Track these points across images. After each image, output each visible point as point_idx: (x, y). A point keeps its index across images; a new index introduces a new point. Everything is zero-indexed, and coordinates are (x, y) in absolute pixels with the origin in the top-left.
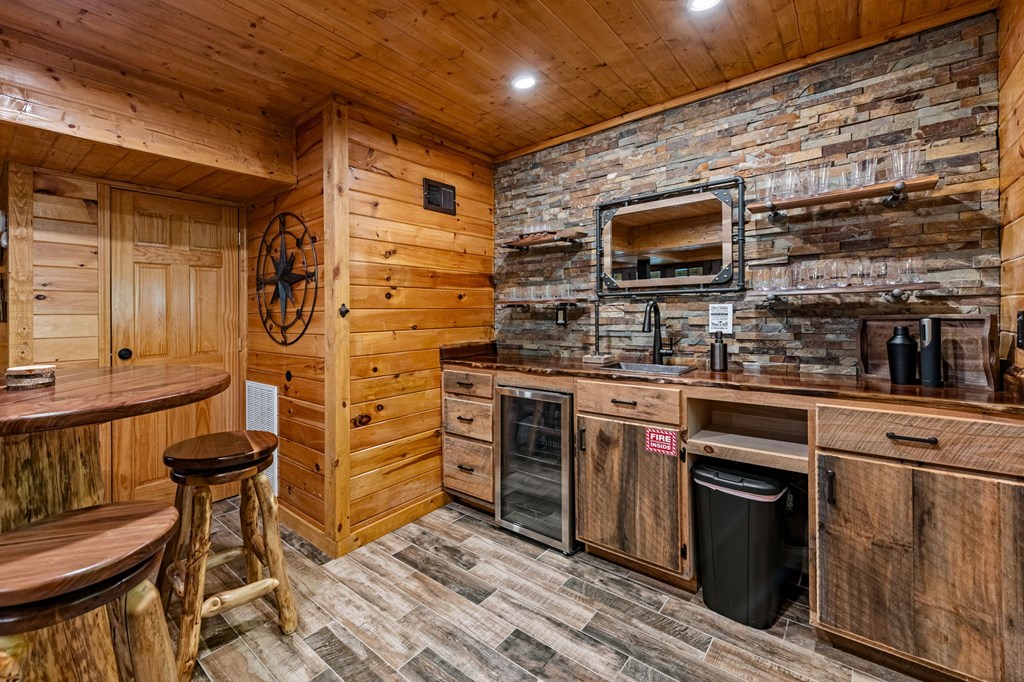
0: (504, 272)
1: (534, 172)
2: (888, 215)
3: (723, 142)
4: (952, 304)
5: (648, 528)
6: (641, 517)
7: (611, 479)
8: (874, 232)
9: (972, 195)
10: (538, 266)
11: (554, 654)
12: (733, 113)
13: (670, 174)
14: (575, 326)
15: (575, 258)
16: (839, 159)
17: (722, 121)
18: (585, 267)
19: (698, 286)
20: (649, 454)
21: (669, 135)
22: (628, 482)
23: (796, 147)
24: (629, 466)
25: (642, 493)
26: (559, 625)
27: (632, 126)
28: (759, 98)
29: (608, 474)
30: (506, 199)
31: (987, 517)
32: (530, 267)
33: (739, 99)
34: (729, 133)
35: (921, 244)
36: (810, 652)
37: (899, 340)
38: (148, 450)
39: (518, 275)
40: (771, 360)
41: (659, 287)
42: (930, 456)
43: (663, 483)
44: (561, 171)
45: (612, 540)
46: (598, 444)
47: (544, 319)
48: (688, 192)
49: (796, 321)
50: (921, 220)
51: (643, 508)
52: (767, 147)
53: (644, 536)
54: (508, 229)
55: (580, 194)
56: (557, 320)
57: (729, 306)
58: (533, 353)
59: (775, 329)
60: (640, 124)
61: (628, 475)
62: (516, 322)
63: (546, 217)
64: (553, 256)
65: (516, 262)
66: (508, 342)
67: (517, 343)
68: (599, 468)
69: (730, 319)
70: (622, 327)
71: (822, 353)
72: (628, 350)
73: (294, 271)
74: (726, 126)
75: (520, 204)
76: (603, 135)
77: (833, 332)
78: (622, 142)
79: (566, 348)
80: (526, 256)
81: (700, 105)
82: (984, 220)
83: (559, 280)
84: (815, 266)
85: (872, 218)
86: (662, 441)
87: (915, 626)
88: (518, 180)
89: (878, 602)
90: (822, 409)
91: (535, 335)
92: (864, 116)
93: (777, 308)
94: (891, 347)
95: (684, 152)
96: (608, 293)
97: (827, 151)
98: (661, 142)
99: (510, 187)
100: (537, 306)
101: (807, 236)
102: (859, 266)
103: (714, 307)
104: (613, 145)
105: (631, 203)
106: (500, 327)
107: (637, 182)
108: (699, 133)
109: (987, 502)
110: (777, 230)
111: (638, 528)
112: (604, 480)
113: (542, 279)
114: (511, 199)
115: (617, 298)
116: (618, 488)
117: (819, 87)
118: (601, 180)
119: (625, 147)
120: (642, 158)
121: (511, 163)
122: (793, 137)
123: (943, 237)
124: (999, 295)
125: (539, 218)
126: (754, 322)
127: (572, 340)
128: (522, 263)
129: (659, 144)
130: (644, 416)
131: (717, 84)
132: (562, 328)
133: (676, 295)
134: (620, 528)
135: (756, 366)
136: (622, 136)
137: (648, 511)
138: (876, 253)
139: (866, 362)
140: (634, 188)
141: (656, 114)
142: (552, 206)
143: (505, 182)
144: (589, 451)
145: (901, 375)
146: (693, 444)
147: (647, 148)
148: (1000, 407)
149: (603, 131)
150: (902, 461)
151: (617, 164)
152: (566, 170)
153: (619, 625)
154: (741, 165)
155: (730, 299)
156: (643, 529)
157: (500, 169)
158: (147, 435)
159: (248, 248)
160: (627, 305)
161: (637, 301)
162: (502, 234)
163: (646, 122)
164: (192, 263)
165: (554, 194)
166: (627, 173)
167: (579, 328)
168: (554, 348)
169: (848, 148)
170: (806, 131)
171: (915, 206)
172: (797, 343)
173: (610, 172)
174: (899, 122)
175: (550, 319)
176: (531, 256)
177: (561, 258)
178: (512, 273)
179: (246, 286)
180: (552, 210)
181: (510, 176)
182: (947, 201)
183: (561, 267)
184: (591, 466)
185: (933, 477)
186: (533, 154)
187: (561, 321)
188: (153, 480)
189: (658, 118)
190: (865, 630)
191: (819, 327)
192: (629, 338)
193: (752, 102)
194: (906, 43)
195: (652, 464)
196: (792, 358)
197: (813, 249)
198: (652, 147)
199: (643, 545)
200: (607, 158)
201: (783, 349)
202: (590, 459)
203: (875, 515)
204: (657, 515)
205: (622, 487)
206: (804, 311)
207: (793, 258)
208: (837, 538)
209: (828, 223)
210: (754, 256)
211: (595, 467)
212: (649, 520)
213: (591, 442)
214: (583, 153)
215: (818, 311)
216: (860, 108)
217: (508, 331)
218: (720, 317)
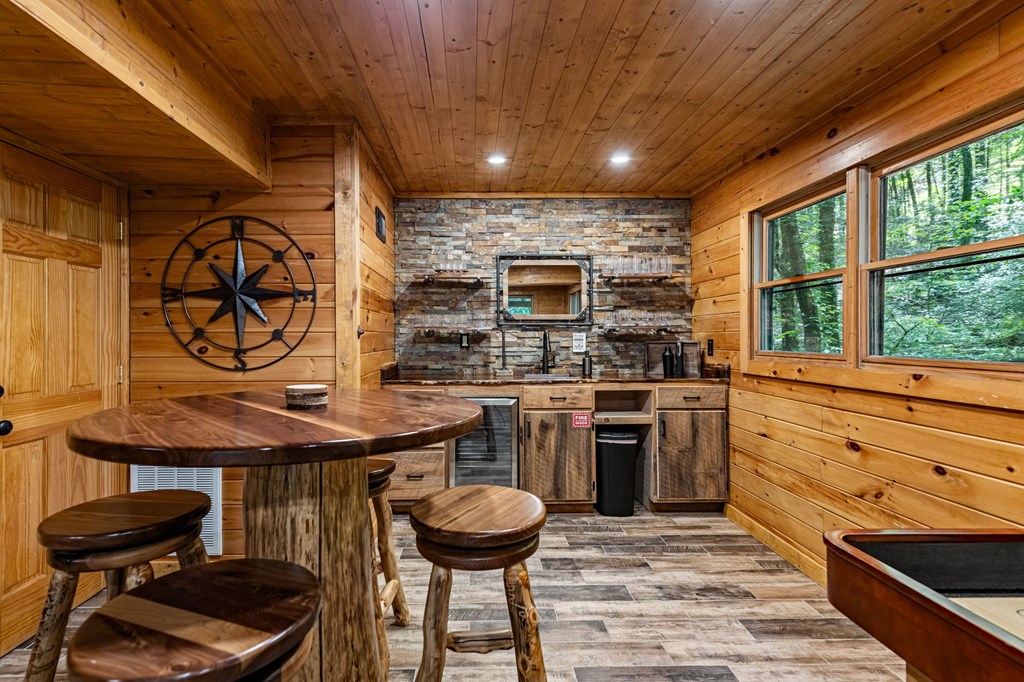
0: (408, 299)
1: (438, 215)
2: (655, 289)
3: (580, 229)
4: (677, 336)
5: (574, 478)
6: (570, 472)
7: (550, 452)
8: (651, 297)
9: (683, 284)
10: (443, 297)
11: (572, 559)
12: (586, 213)
13: (549, 243)
14: (477, 349)
15: (477, 294)
16: (635, 254)
17: (579, 216)
18: (486, 301)
19: (567, 321)
20: (574, 429)
21: (547, 216)
22: (560, 451)
23: (616, 243)
24: (561, 440)
25: (570, 456)
26: (557, 548)
27: (522, 202)
28: (599, 208)
29: (547, 449)
30: (408, 233)
31: (714, 428)
32: (435, 297)
33: (589, 206)
34: (583, 225)
35: (666, 306)
36: (653, 517)
37: (667, 354)
38: (17, 537)
39: (422, 304)
40: (605, 367)
41: (542, 321)
42: (697, 405)
43: (582, 447)
44: (464, 221)
45: (550, 495)
46: (540, 430)
47: (448, 343)
48: (559, 258)
49: (617, 344)
50: (666, 293)
51: (571, 467)
52: (602, 239)
53: (571, 484)
54: (411, 261)
55: (482, 243)
56: (461, 343)
57: (584, 335)
58: (437, 372)
59: (607, 349)
60: (528, 202)
61: (561, 447)
62: (419, 346)
63: (450, 257)
64: (459, 290)
65: (420, 291)
66: (410, 363)
67: (421, 363)
68: (541, 446)
69: (584, 343)
70: (515, 349)
71: (628, 362)
72: (519, 366)
73: (258, 286)
74: (581, 220)
75: (423, 240)
76: (500, 202)
77: (632, 350)
78: (515, 211)
79: (469, 366)
80: (430, 287)
81: (567, 201)
82: (687, 296)
83: (463, 311)
84: (625, 312)
85: (649, 289)
86: (582, 420)
87: (693, 484)
88: (421, 219)
89: (681, 479)
90: (660, 389)
91: (441, 356)
92: (645, 234)
93: (609, 336)
94: (664, 356)
95: (557, 230)
96: (505, 322)
97: (631, 248)
98: (542, 220)
99: (413, 224)
100: (441, 331)
101: (622, 295)
102: (643, 314)
103: (576, 335)
104: (508, 212)
105: (523, 258)
106: (402, 350)
107: (526, 243)
108: (566, 220)
109: (714, 421)
110: (608, 290)
111: (567, 480)
112: (544, 454)
113: (446, 308)
114: (414, 234)
115: (511, 327)
116: (554, 457)
117: (627, 212)
118: (498, 236)
119: (517, 216)
120: (529, 227)
121: (413, 202)
122: (615, 237)
123: (674, 303)
124: (691, 332)
125: (444, 256)
126: (597, 345)
127: (474, 359)
128: (426, 293)
129: (541, 219)
130: (570, 406)
131: (578, 192)
132: (465, 350)
133: (553, 326)
134: (555, 484)
135: (598, 371)
136: (515, 207)
137: (573, 467)
138: (650, 308)
139: (648, 367)
140: (524, 247)
141: (539, 199)
142: (455, 248)
143: (407, 217)
144: (533, 436)
145: (668, 372)
146: (599, 419)
147: (532, 221)
148: (718, 380)
149: (501, 199)
150: (687, 409)
151: (511, 226)
152: (469, 221)
153: (582, 537)
154: (590, 247)
155: (583, 330)
156: (570, 478)
157: (401, 204)
158: (17, 513)
159: (130, 246)
160: (520, 333)
161: (526, 330)
162: (405, 265)
163: (532, 202)
164: (70, 259)
165: (457, 238)
166: (519, 235)
167: (480, 349)
168: (457, 367)
169: (640, 249)
170: (621, 235)
171: (664, 286)
172: (618, 357)
173: (506, 232)
174: (658, 241)
175: (455, 343)
176: (436, 287)
177: (465, 293)
178: (415, 301)
179: (127, 296)
180: (456, 252)
181: (412, 212)
182: (675, 285)
183: (465, 300)
184: (535, 447)
185: (698, 414)
186: (438, 200)
187: (465, 344)
188: (23, 581)
189: (540, 201)
190: (676, 494)
191: (626, 347)
192: (520, 357)
193: (596, 210)
194: (661, 202)
195: (576, 436)
196: (615, 366)
197: (625, 303)
198: (536, 221)
199: (571, 490)
200: (503, 220)
201: (610, 361)
202: (534, 442)
203: (679, 437)
204: (579, 468)
205: (556, 456)
206: (621, 338)
207: (617, 307)
208: (665, 453)
209: (631, 289)
210: (597, 304)
211: (538, 447)
212: (574, 473)
213: (535, 430)
214: (484, 211)
215: (627, 338)
216: (644, 229)
217: (412, 353)
218: (579, 342)
